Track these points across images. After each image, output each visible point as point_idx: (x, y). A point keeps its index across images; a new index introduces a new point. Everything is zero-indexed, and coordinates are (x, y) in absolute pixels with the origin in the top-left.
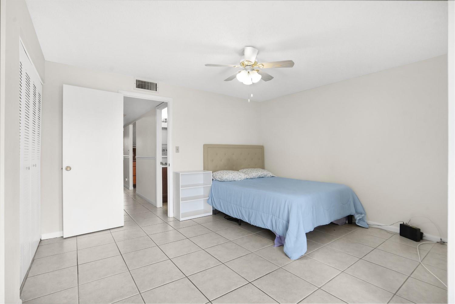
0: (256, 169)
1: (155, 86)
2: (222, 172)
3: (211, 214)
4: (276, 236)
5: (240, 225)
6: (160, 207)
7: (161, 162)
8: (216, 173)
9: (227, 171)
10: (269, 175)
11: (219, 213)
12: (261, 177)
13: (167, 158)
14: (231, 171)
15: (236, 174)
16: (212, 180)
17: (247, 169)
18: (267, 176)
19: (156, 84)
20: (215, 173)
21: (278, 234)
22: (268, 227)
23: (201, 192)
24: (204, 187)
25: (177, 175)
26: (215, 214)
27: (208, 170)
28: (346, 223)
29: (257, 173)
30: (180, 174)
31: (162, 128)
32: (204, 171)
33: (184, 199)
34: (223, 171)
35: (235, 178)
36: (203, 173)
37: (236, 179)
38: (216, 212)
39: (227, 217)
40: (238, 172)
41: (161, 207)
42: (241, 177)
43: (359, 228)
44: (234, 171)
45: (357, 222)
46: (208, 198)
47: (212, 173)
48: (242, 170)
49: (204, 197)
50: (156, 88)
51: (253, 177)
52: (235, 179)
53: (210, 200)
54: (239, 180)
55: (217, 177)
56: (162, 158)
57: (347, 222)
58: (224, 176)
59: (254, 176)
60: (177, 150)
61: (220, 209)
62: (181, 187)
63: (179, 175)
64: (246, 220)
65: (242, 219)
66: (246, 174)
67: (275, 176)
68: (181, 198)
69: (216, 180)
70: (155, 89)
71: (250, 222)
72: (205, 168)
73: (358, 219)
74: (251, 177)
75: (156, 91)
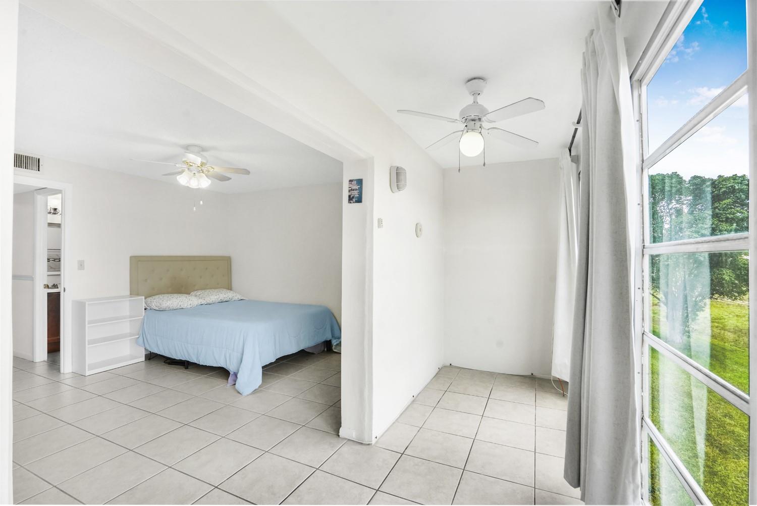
0: (216, 290)
1: (36, 163)
2: (161, 296)
3: (143, 359)
4: (230, 373)
5: (187, 368)
6: (42, 360)
7: (45, 285)
8: (151, 298)
9: (169, 295)
10: (237, 298)
11: (156, 356)
12: (225, 300)
13: (60, 275)
14: (176, 295)
15: (185, 298)
16: (145, 309)
17: (203, 291)
18: (233, 300)
19: (39, 160)
20: (149, 299)
21: (232, 370)
22: (222, 364)
23: (126, 328)
24: (130, 321)
25: (80, 307)
26: (149, 359)
27: (138, 295)
28: (324, 351)
29: (218, 296)
30: (87, 303)
31: (48, 223)
32: (131, 297)
33: (93, 342)
34: (163, 295)
35: (183, 304)
36: (130, 300)
37: (184, 306)
38: (152, 357)
39: (168, 361)
40: (187, 296)
41: (44, 361)
42: (191, 302)
43: (336, 354)
44: (182, 295)
45: (333, 347)
46: (138, 336)
47: (145, 298)
48: (195, 292)
49: (131, 335)
50: (39, 166)
51: (211, 301)
52: (182, 306)
53: (141, 340)
54: (189, 306)
55: (153, 305)
56: (48, 275)
57: (326, 350)
58: (164, 303)
59: (213, 300)
60: (81, 265)
61: (156, 351)
62: (88, 324)
63: (85, 305)
64: (194, 360)
65: (188, 360)
66: (199, 298)
67: (244, 298)
68: (88, 342)
69: (151, 309)
70: (36, 167)
71: (199, 362)
72: (134, 292)
73: (335, 344)
74: (208, 301)
75: (39, 171)
